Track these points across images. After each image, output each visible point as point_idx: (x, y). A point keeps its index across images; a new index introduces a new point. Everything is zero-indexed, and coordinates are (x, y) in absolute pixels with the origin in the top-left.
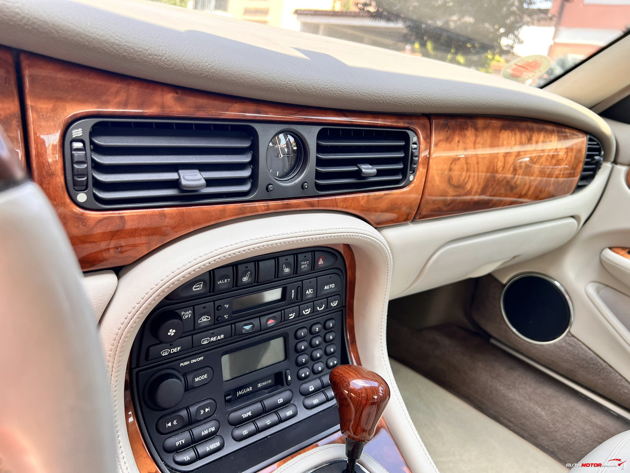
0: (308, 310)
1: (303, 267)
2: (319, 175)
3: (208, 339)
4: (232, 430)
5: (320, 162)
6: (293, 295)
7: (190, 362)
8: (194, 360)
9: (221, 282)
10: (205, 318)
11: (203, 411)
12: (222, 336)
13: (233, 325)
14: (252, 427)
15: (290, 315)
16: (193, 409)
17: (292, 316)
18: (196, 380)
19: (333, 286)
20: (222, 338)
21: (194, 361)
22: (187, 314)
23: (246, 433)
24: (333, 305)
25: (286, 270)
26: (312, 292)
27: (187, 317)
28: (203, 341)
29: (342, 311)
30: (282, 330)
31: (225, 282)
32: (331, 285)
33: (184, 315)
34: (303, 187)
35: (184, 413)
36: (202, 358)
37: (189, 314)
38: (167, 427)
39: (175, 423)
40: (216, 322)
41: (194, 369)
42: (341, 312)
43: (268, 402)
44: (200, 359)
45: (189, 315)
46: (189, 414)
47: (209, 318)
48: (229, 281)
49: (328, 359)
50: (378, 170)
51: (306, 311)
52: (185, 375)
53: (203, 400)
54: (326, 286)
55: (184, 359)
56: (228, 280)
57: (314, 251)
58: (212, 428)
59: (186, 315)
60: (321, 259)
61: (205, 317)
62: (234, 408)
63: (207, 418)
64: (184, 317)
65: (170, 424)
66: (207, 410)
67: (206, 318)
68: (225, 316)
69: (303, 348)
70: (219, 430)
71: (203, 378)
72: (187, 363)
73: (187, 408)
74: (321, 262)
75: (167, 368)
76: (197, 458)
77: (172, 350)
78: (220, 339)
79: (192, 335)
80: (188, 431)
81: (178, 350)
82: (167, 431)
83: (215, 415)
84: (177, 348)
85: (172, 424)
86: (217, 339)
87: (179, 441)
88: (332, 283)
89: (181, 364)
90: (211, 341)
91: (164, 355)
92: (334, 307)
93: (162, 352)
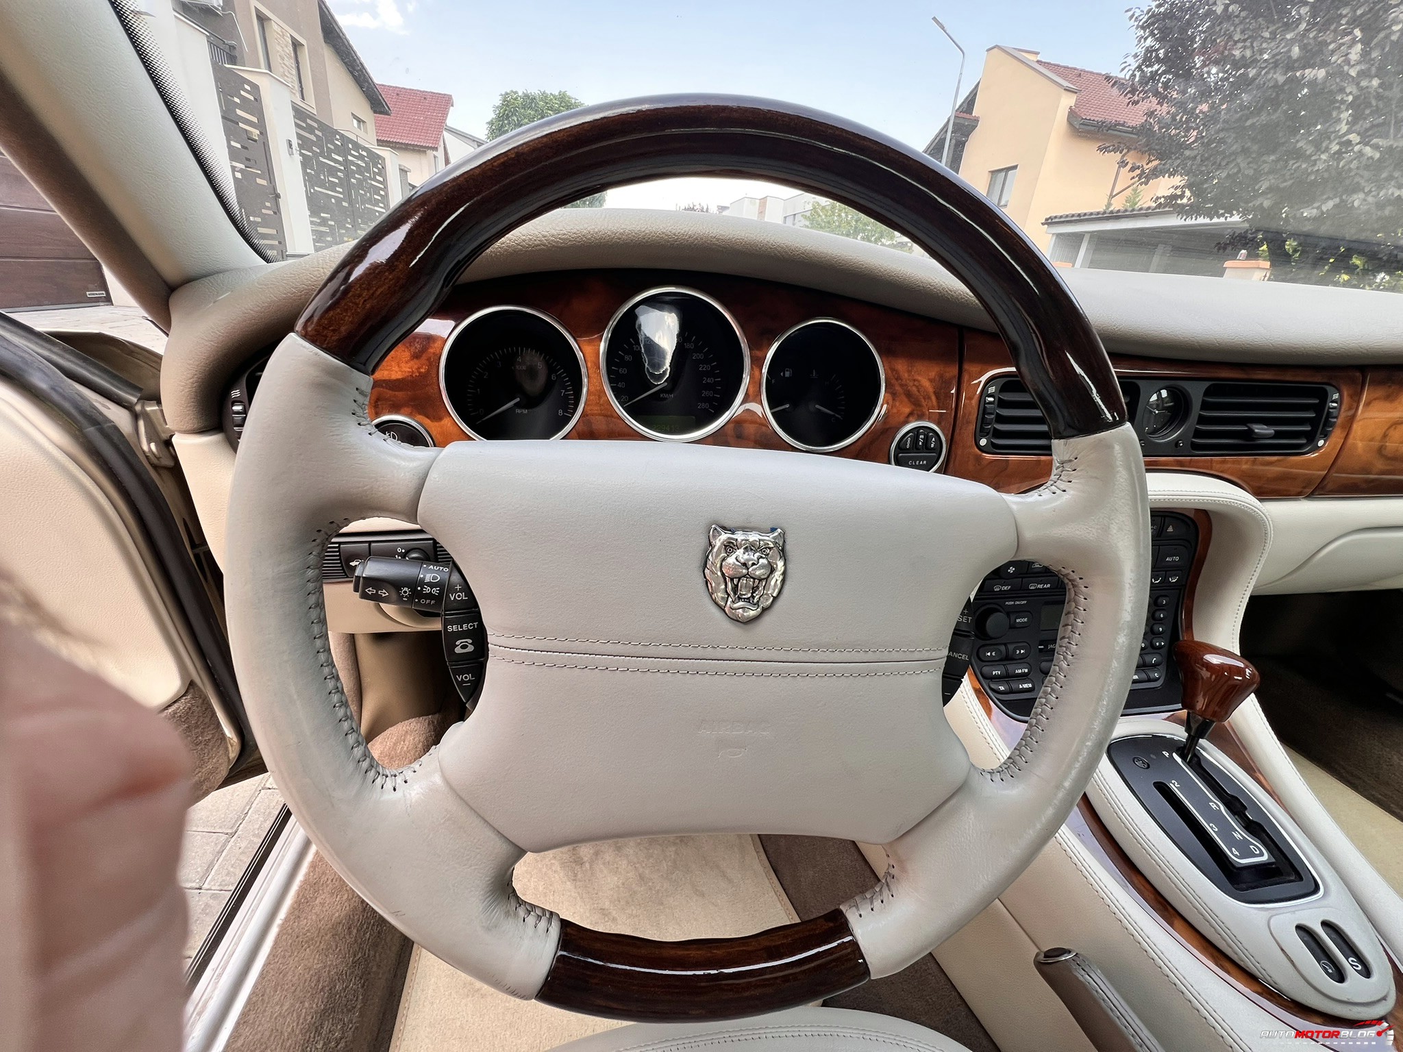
2: (1198, 434)
3: (1036, 585)
4: (1042, 678)
5: (1202, 420)
11: (1019, 652)
12: (1049, 585)
16: (1011, 647)
18: (1018, 621)
19: (1177, 559)
20: (1048, 587)
21: (1018, 603)
24: (1172, 580)
28: (1031, 586)
29: (1180, 590)
32: (1174, 557)
34: (1177, 444)
35: (1002, 648)
36: (1025, 602)
39: (994, 654)
41: (1016, 611)
42: (1178, 591)
44: (1023, 602)
46: (1007, 649)
49: (1153, 638)
50: (1276, 431)
52: (1008, 614)
53: (1021, 641)
54: (1168, 558)
55: (1011, 599)
57: (1165, 517)
58: (1025, 669)
60: (1171, 526)
62: (1045, 658)
63: (1022, 658)
65: (989, 654)
66: (1022, 651)
70: (1030, 673)
71: (1023, 621)
72: (1014, 603)
73: (1005, 644)
74: (1170, 529)
75: (994, 604)
76: (1011, 692)
77: (1003, 587)
78: (1046, 587)
79: (1023, 578)
80: (1003, 665)
81: (1009, 589)
82: (986, 659)
83: (1028, 659)
84: (1008, 587)
85: (991, 654)
86: (1043, 587)
87: (996, 671)
88: (1176, 555)
89: (1006, 602)
90: (1038, 588)
91: (996, 590)
92: (1172, 583)
93: (995, 587)
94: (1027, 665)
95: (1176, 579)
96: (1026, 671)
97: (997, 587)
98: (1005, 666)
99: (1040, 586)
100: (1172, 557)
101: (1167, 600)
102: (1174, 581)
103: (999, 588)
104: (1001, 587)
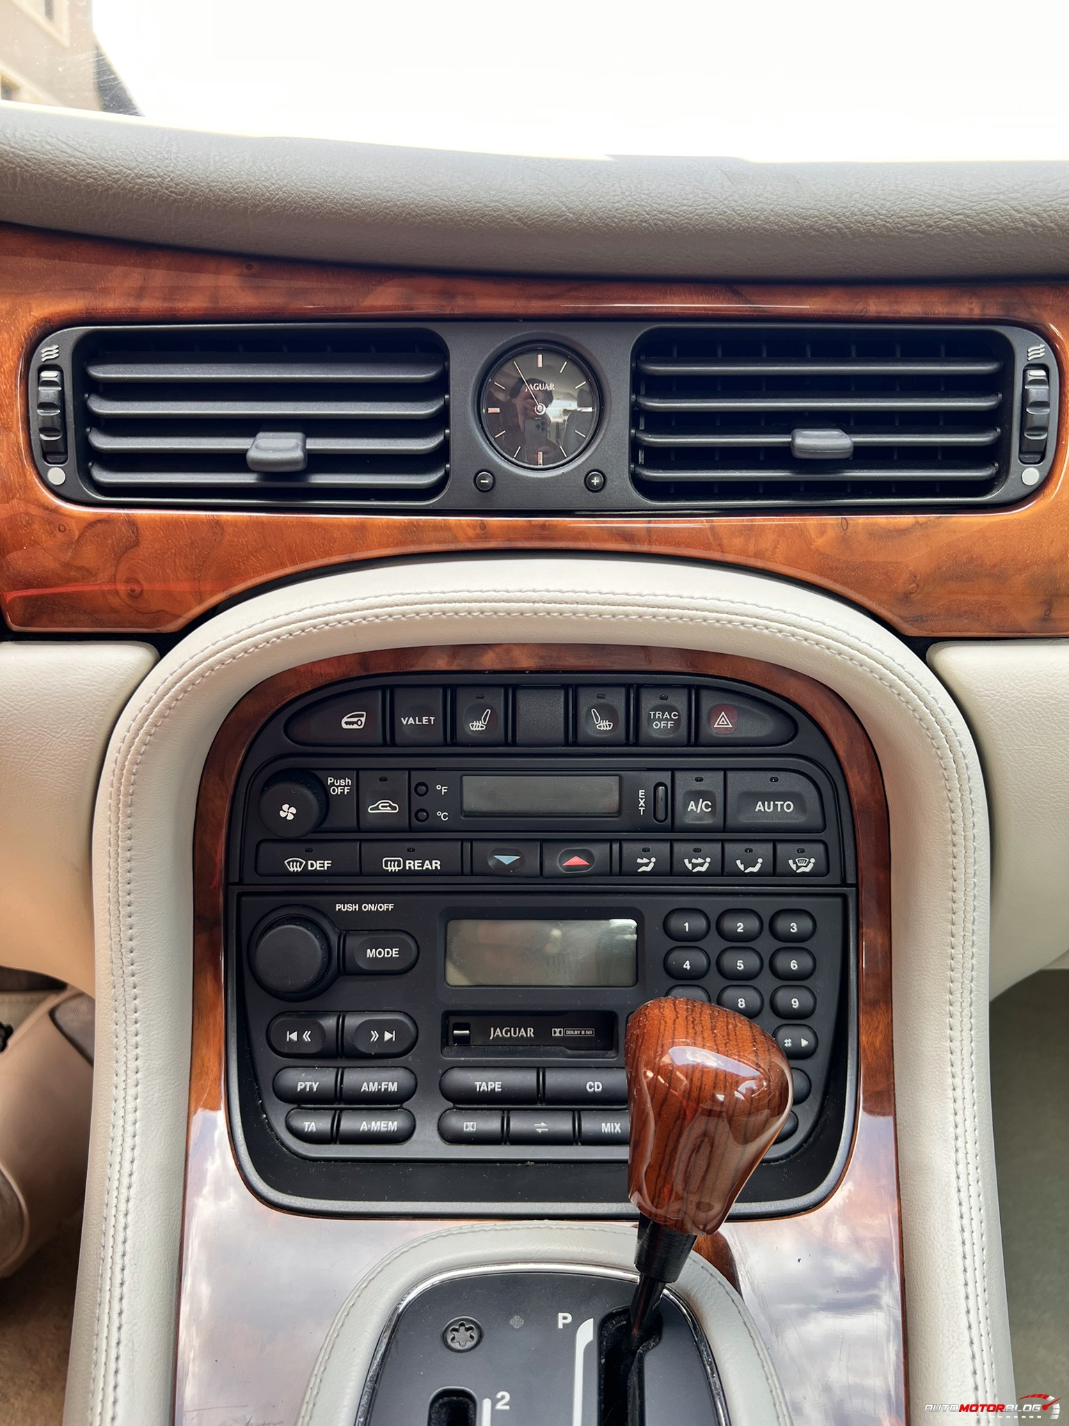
0: (700, 861)
1: (657, 725)
3: (399, 861)
4: (443, 1110)
6: (642, 803)
7: (360, 907)
8: (370, 905)
9: (411, 721)
10: (386, 807)
11: (378, 1036)
12: (436, 864)
13: (467, 846)
14: (492, 1124)
15: (639, 861)
16: (352, 1022)
17: (647, 865)
18: (370, 954)
19: (789, 806)
20: (436, 867)
21: (370, 907)
22: (340, 786)
23: (470, 1129)
24: (798, 867)
25: (601, 724)
26: (710, 809)
27: (340, 791)
28: (386, 862)
29: (844, 897)
30: (620, 898)
31: (424, 723)
32: (779, 803)
33: (332, 784)
34: (588, 484)
35: (329, 1023)
36: (391, 906)
37: (345, 786)
38: (288, 1040)
39: (306, 1037)
40: (415, 822)
41: (368, 928)
42: (839, 900)
43: (557, 1080)
44: (385, 907)
45: (346, 788)
46: (340, 1029)
47: (396, 807)
48: (432, 723)
49: (780, 1027)
51: (694, 861)
52: (341, 934)
53: (384, 1008)
54: (760, 803)
55: (348, 896)
56: (430, 720)
58: (390, 1083)
59: (337, 787)
60: (723, 713)
61: (388, 805)
62: (463, 1059)
63: (386, 1055)
64: (334, 791)
65: (294, 1036)
66: (387, 1036)
67: (390, 806)
68: (441, 814)
69: (687, 966)
70: (412, 1097)
71: (386, 956)
72: (351, 907)
73: (339, 1015)
74: (724, 722)
75: (304, 906)
76: (335, 1137)
77: (309, 862)
78: (430, 868)
79: (361, 841)
80: (335, 1070)
81: (326, 868)
82: (286, 1050)
83: (409, 1057)
84: (322, 862)
85: (300, 1036)
86: (422, 866)
87: (307, 1081)
88: (783, 797)
89: (337, 905)
90: (407, 868)
91: (292, 870)
92: (804, 874)
93: (289, 863)
94: (401, 1075)
95: (811, 866)
96: (393, 1087)
97: (293, 861)
98: (341, 1071)
99: (414, 865)
100: (772, 803)
101: (808, 924)
102: (808, 869)
103: (298, 864)
104: (304, 862)
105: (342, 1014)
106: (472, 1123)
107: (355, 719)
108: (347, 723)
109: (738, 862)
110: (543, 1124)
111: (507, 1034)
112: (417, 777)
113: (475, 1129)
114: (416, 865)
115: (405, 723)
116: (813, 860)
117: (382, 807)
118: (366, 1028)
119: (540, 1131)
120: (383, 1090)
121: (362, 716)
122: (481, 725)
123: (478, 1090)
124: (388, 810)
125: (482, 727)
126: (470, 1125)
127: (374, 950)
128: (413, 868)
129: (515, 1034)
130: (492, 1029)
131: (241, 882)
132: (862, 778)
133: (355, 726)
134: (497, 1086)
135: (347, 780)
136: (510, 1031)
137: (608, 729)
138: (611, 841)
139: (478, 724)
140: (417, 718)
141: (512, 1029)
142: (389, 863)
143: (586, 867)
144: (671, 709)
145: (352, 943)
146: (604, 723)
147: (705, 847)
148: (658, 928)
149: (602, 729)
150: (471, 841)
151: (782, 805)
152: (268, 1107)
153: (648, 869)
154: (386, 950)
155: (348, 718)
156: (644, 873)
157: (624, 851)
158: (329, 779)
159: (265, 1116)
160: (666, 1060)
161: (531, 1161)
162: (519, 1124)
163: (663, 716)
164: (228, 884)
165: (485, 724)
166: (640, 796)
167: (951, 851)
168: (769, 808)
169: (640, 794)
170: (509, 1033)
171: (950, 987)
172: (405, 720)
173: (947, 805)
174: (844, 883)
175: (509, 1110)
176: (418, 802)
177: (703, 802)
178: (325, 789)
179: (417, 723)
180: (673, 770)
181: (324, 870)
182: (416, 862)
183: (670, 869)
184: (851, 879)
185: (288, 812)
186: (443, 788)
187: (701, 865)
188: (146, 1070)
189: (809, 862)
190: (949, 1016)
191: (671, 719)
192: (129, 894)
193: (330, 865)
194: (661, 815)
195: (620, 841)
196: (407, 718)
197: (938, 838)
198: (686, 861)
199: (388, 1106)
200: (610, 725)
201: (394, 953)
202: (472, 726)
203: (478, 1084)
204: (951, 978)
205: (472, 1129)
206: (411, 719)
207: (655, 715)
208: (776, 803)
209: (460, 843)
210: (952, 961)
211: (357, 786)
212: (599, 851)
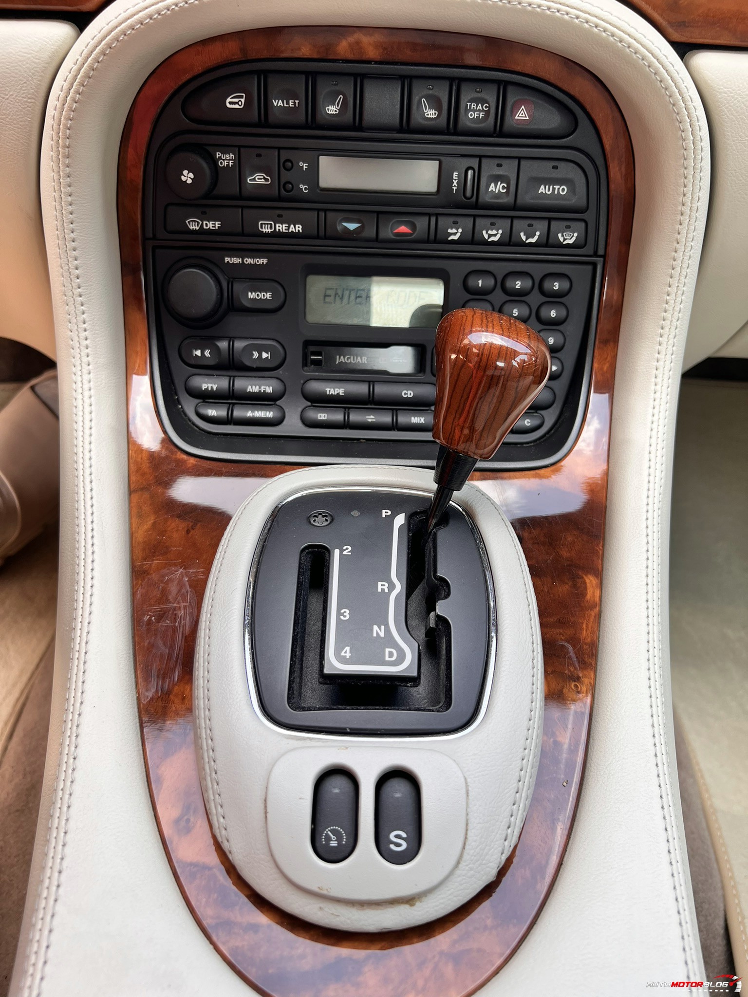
1: (472, 115)
4: (303, 406)
6: (455, 183)
7: (243, 261)
8: (250, 259)
9: (280, 103)
10: (261, 179)
11: (258, 355)
12: (299, 228)
13: (322, 214)
14: (338, 417)
16: (239, 345)
18: (251, 296)
19: (563, 190)
20: (299, 230)
21: (249, 261)
22: (226, 160)
23: (322, 419)
24: (565, 240)
25: (429, 113)
26: (505, 190)
27: (226, 164)
28: (262, 224)
29: (594, 265)
30: (434, 261)
31: (291, 106)
32: (557, 187)
33: (220, 158)
35: (223, 345)
36: (265, 261)
37: (230, 160)
38: (194, 355)
39: (207, 353)
40: (283, 191)
41: (248, 276)
42: (590, 268)
43: (382, 390)
44: (261, 261)
45: (231, 162)
46: (231, 349)
47: (268, 179)
48: (297, 106)
52: (229, 278)
53: (262, 337)
54: (542, 187)
55: (234, 252)
56: (295, 103)
57: (505, 83)
58: (267, 388)
59: (224, 160)
60: (523, 107)
61: (262, 177)
62: (317, 374)
63: (263, 369)
64: (221, 163)
65: (198, 353)
66: (265, 355)
67: (264, 178)
68: (303, 187)
70: (282, 396)
71: (262, 298)
72: (237, 260)
73: (228, 339)
75: (202, 258)
76: (229, 420)
77: (205, 222)
78: (294, 231)
79: (242, 207)
80: (228, 378)
81: (217, 228)
82: (193, 362)
83: (280, 371)
84: (214, 223)
85: (202, 353)
86: (288, 229)
87: (209, 384)
88: (560, 182)
89: (226, 258)
90: (277, 230)
91: (191, 228)
92: (568, 246)
93: (189, 222)
94: (275, 382)
95: (574, 239)
96: (269, 390)
97: (192, 221)
98: (232, 378)
99: (282, 228)
100: (551, 187)
101: (566, 285)
102: (571, 242)
103: (196, 223)
104: (201, 223)
105: (231, 339)
106: (324, 415)
107: (236, 100)
108: (230, 103)
109: (522, 234)
110: (372, 417)
111: (348, 360)
112: (285, 155)
113: (326, 418)
114: (284, 228)
115: (275, 104)
116: (576, 235)
117: (258, 179)
118: (248, 350)
119: (370, 420)
120: (262, 391)
121: (242, 97)
122: (335, 109)
123: (328, 394)
124: (262, 181)
125: (336, 111)
126: (322, 416)
127: (253, 293)
128: (281, 231)
129: (354, 360)
130: (338, 357)
131: (154, 238)
132: (620, 169)
133: (237, 106)
134: (341, 392)
135: (231, 155)
136: (350, 358)
137: (434, 116)
138: (430, 215)
139: (332, 108)
140: (285, 101)
141: (352, 357)
142: (264, 226)
143: (410, 235)
144: (483, 101)
145: (238, 287)
146: (431, 112)
147: (498, 222)
148: (459, 284)
149: (429, 116)
150: (325, 211)
151: (559, 189)
152: (182, 400)
153: (456, 237)
154: (262, 294)
155: (232, 98)
156: (453, 242)
157: (440, 223)
158: (217, 153)
159: (180, 406)
160: (466, 342)
161: (363, 439)
162: (355, 417)
163: (477, 107)
164: (145, 239)
165: (339, 108)
166: (454, 178)
167: (678, 220)
168: (549, 190)
169: (454, 175)
170: (349, 360)
171: (662, 324)
172: (275, 102)
173: (683, 181)
174: (596, 254)
175: (349, 408)
176: (286, 176)
177: (500, 184)
178: (214, 162)
179: (285, 105)
180: (480, 157)
181: (216, 229)
182: (284, 225)
183: (472, 240)
184: (601, 252)
185: (187, 177)
186: (305, 165)
187: (495, 235)
188: (95, 364)
189: (573, 236)
190: (658, 344)
191: (483, 111)
192: (72, 232)
193: (219, 226)
194: (468, 193)
195: (437, 215)
196: (277, 101)
197: (671, 209)
198: (484, 232)
199: (266, 403)
200: (435, 113)
201: (268, 296)
202: (328, 109)
203: (328, 390)
204: (664, 317)
205: (324, 418)
206: (280, 101)
207: (470, 105)
208: (555, 187)
209: (316, 213)
210: (666, 305)
211: (239, 160)
212: (421, 223)
